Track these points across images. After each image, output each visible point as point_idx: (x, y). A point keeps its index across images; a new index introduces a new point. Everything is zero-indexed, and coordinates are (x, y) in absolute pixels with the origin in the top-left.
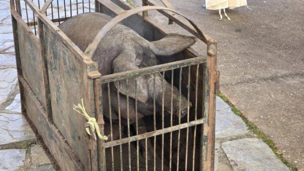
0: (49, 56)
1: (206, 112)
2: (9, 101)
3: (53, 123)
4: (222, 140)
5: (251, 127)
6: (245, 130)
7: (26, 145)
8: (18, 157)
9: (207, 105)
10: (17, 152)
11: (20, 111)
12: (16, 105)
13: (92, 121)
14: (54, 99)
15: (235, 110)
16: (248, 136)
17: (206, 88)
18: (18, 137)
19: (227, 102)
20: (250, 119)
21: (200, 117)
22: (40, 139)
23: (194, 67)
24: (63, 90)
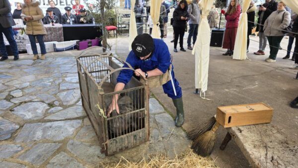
0: (89, 85)
1: (145, 105)
2: (78, 101)
3: (91, 110)
4: (155, 114)
5: (165, 109)
6: (163, 110)
7: (82, 118)
8: (79, 123)
9: (146, 103)
10: (79, 121)
11: (81, 105)
12: (80, 103)
13: (102, 111)
14: (91, 101)
15: (160, 103)
16: (164, 112)
17: (145, 97)
18: (80, 115)
19: (158, 100)
20: (165, 106)
21: (143, 107)
22: (88, 115)
23: (140, 90)
24: (93, 98)
